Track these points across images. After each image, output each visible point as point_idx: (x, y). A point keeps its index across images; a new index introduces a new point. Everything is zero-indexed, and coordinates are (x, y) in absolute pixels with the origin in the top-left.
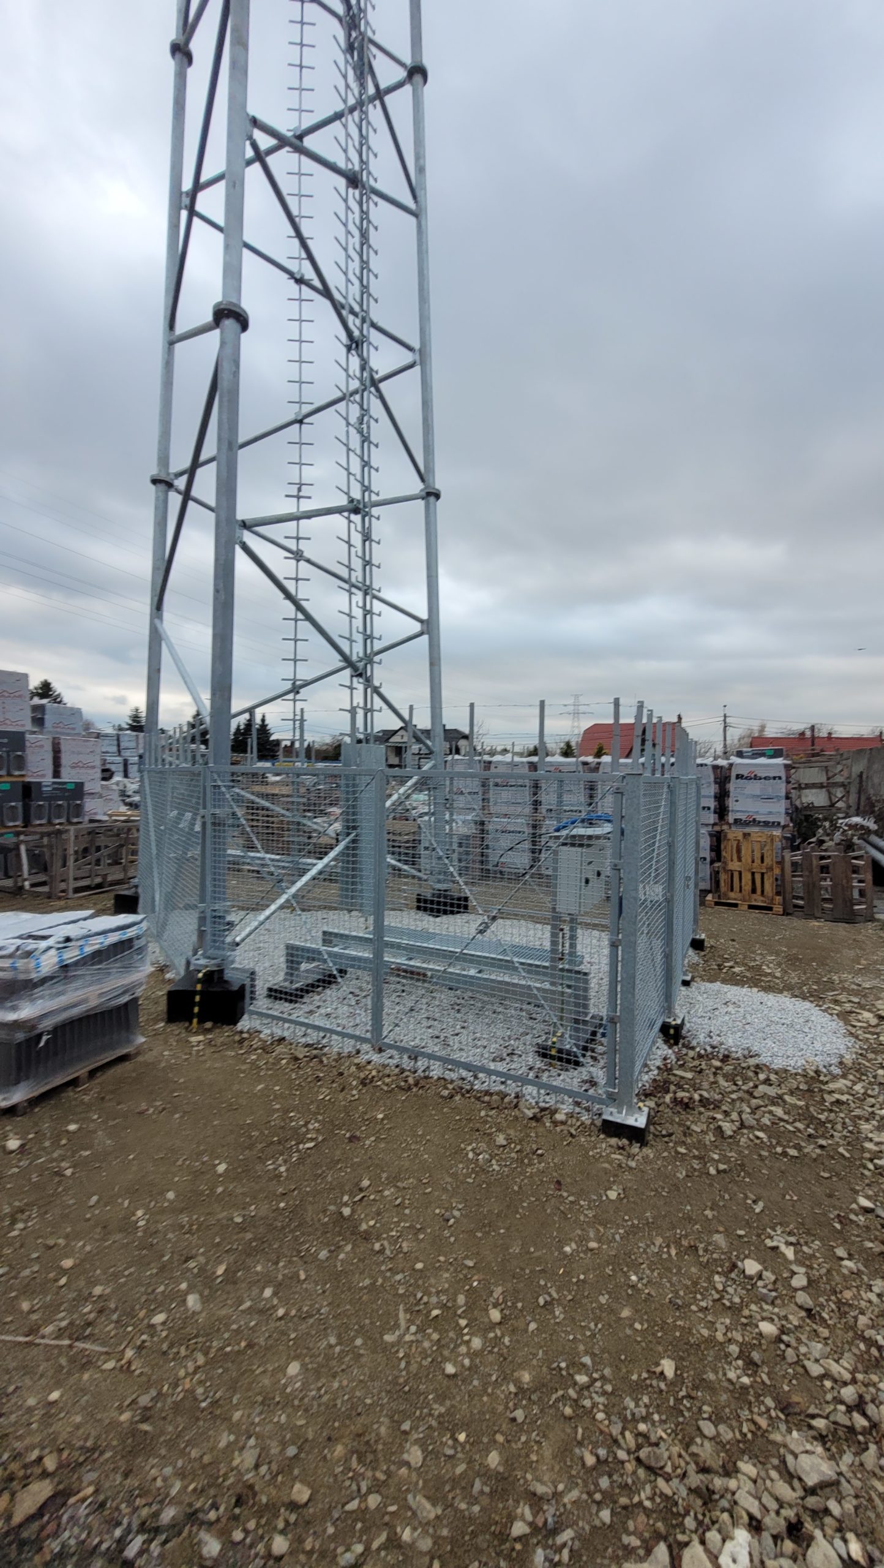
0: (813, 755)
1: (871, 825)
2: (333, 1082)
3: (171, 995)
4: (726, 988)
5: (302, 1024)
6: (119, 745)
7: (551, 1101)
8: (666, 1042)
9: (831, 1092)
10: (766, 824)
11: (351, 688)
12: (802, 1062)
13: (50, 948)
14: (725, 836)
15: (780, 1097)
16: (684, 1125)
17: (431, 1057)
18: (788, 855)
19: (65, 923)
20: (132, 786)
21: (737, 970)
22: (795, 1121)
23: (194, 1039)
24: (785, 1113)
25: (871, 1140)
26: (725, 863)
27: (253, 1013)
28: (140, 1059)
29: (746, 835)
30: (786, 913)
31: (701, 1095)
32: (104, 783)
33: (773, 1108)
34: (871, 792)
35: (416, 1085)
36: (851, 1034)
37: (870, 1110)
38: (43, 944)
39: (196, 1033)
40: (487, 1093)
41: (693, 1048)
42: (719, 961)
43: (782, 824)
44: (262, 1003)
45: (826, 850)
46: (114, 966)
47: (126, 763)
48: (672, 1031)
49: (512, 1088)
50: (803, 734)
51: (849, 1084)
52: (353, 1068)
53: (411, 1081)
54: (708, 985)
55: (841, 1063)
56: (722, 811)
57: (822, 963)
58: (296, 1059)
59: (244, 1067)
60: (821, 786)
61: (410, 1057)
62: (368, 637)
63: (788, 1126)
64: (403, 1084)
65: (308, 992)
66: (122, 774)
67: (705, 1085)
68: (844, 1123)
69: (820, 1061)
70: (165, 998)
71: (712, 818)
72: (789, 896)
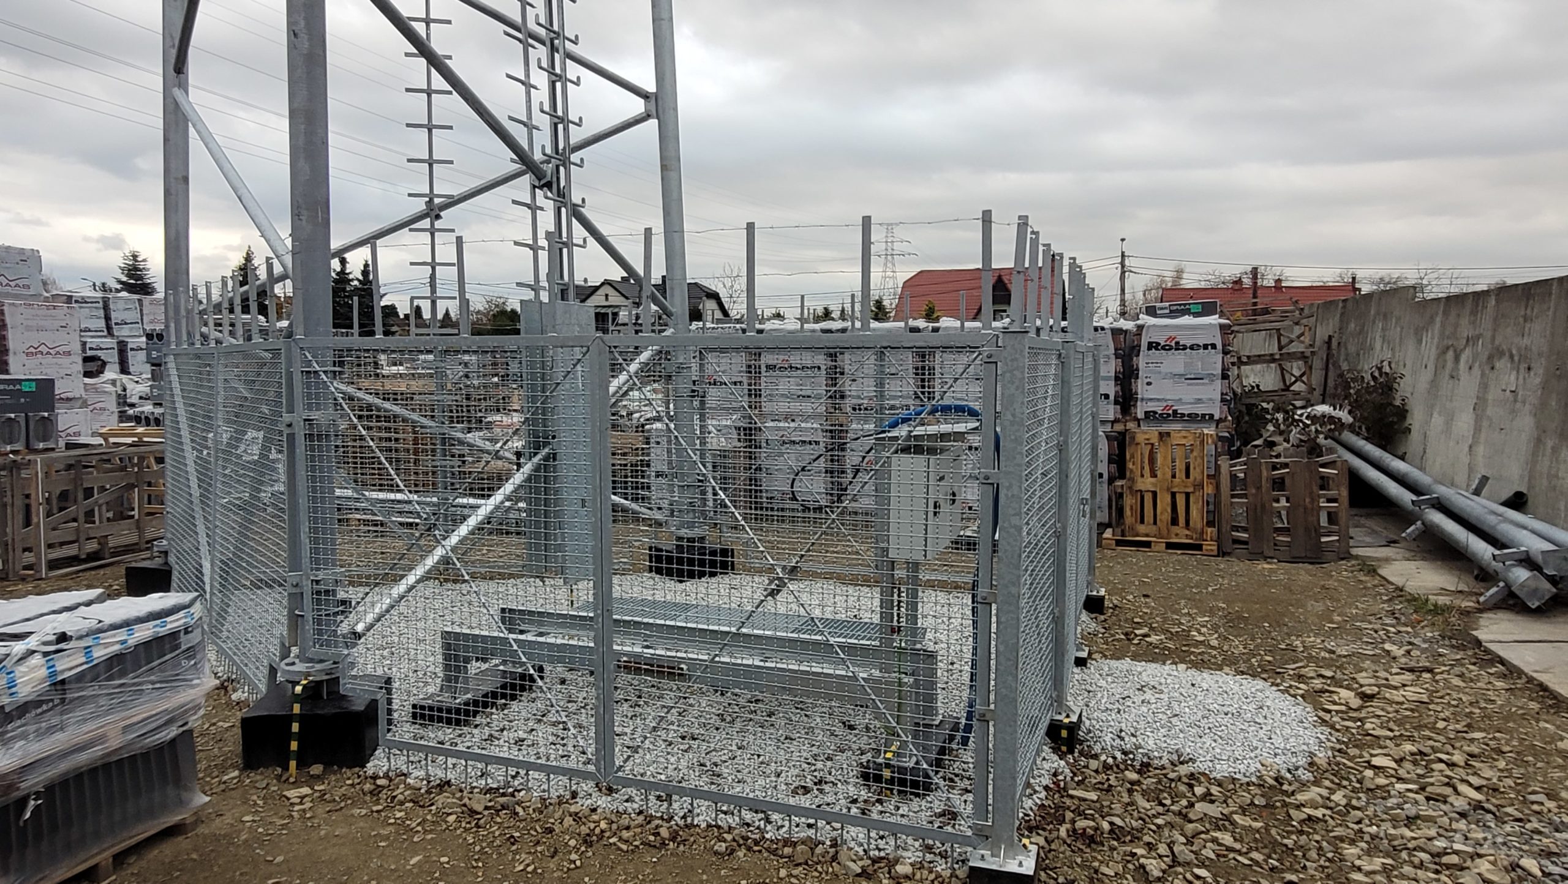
0: (1255, 313)
1: (1344, 416)
2: (538, 843)
3: (246, 723)
4: (1139, 666)
5: (479, 758)
6: (107, 318)
7: (889, 847)
8: (1055, 750)
9: (1298, 807)
10: (1193, 418)
11: (533, 208)
12: (1255, 766)
13: (32, 652)
14: (1133, 438)
15: (1227, 818)
16: (1090, 867)
17: (696, 793)
18: (1224, 463)
19: (54, 612)
20: (138, 387)
21: (1153, 639)
22: (1250, 849)
23: (293, 794)
24: (1235, 840)
25: (1359, 869)
26: (1132, 480)
27: (392, 745)
28: (202, 830)
29: (1164, 436)
30: (1222, 553)
31: (1111, 823)
32: (87, 380)
33: (1217, 834)
34: (1345, 366)
35: (673, 839)
36: (1324, 722)
37: (1356, 827)
38: (19, 647)
39: (297, 784)
40: (787, 842)
41: (1096, 757)
42: (1128, 628)
43: (1217, 417)
44: (405, 731)
45: (1278, 456)
46: (146, 680)
47: (122, 349)
48: (1064, 733)
49: (825, 832)
50: (1239, 282)
51: (1325, 793)
52: (568, 821)
53: (664, 832)
54: (1114, 663)
55: (1311, 764)
56: (1126, 400)
57: (1278, 624)
58: (473, 812)
59: (384, 832)
60: (1271, 359)
61: (659, 798)
62: (559, 121)
63: (1239, 858)
64: (652, 838)
65: (485, 705)
66: (117, 367)
67: (1117, 808)
68: (1320, 848)
69: (1281, 763)
70: (238, 731)
71: (1110, 411)
72: (1226, 527)
